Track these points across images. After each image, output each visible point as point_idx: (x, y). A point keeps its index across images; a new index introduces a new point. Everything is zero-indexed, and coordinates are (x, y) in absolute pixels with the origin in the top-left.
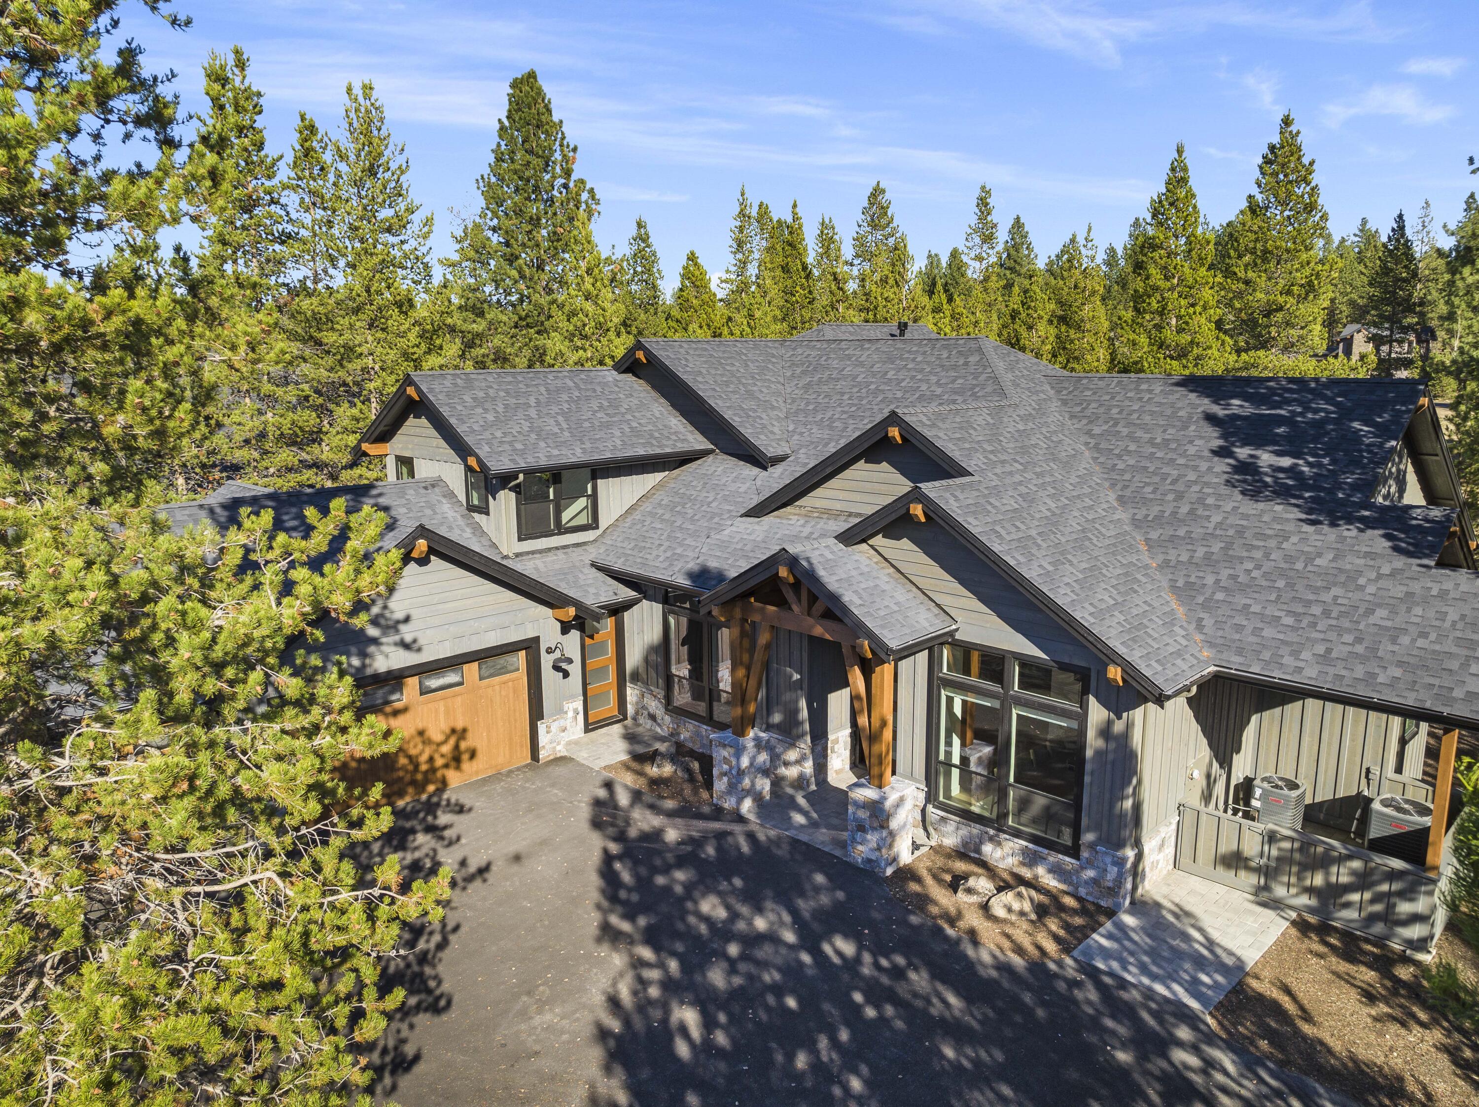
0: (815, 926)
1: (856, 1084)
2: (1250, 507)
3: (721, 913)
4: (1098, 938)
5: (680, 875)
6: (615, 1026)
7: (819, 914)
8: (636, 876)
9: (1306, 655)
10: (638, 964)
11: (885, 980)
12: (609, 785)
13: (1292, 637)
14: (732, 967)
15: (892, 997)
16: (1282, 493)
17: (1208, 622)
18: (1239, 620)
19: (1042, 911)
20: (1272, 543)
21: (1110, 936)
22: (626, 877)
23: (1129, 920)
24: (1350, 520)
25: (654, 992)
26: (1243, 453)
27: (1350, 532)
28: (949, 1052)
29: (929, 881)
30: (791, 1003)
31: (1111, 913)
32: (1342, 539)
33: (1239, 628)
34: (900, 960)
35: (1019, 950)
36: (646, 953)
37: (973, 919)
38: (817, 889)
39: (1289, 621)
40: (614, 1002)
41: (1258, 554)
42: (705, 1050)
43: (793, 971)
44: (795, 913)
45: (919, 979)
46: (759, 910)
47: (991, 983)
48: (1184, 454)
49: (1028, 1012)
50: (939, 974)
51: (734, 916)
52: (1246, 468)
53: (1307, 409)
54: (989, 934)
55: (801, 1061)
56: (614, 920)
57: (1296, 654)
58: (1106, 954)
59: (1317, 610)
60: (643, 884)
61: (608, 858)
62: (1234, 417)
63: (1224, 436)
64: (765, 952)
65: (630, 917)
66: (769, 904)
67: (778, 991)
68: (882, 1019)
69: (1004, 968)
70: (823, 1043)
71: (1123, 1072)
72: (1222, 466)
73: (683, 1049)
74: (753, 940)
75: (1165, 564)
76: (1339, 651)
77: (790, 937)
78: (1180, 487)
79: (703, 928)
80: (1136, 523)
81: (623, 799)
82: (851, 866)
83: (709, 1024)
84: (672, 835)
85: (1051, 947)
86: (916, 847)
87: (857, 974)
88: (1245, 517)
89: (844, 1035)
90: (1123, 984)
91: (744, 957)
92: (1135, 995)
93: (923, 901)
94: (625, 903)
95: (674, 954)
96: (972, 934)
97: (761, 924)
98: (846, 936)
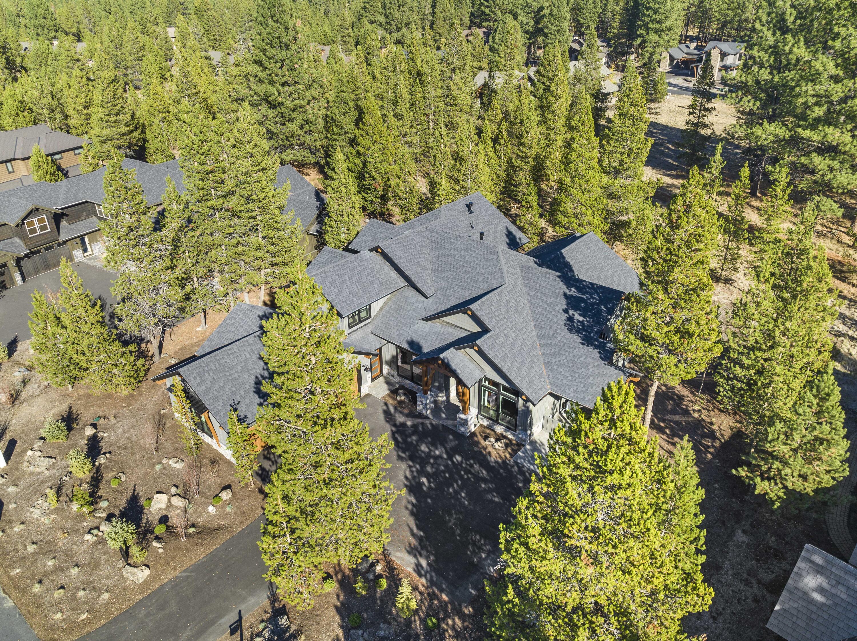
0: (451, 453)
1: (463, 495)
2: (569, 335)
3: (427, 450)
4: (520, 453)
5: (414, 438)
6: (408, 484)
7: (451, 449)
8: (402, 439)
9: (572, 389)
10: (410, 467)
11: (468, 467)
12: (386, 404)
13: (569, 384)
14: (432, 466)
15: (470, 473)
16: (578, 331)
17: (551, 376)
18: (558, 376)
19: (507, 446)
20: (571, 350)
21: (523, 452)
22: (400, 439)
23: (528, 447)
24: (592, 345)
25: (415, 474)
26: (571, 312)
27: (591, 349)
28: (483, 486)
29: (479, 437)
30: (447, 475)
31: (524, 446)
32: (588, 351)
33: (558, 379)
34: (472, 462)
35: (500, 457)
36: (411, 463)
37: (490, 449)
38: (451, 441)
39: (570, 378)
40: (406, 478)
41: (567, 354)
42: (430, 488)
43: (446, 466)
44: (445, 448)
45: (476, 467)
46: (437, 448)
47: (493, 467)
48: (554, 310)
49: (501, 474)
50: (481, 465)
51: (430, 450)
52: (570, 319)
53: (592, 297)
54: (494, 453)
55: (451, 490)
56: (400, 453)
57: (569, 389)
58: (521, 458)
59: (577, 375)
60: (405, 441)
61: (393, 433)
62: (572, 296)
63: (568, 304)
64: (439, 461)
65: (404, 452)
66: (439, 446)
67: (444, 472)
68: (468, 478)
69: (496, 462)
70: (455, 486)
71: (520, 488)
72: (565, 316)
73: (425, 488)
74: (436, 458)
75: (543, 354)
76: (579, 389)
77: (445, 456)
78: (552, 324)
79: (423, 455)
80: (538, 336)
81: (392, 410)
82: (458, 433)
83: (429, 482)
84: (409, 423)
85: (508, 456)
86: (475, 425)
87: (462, 466)
88: (566, 339)
89: (460, 482)
90: (523, 466)
91: (435, 463)
92: (525, 469)
93: (478, 443)
94: (402, 448)
95: (417, 463)
96: (490, 453)
97: (437, 453)
98: (459, 455)
